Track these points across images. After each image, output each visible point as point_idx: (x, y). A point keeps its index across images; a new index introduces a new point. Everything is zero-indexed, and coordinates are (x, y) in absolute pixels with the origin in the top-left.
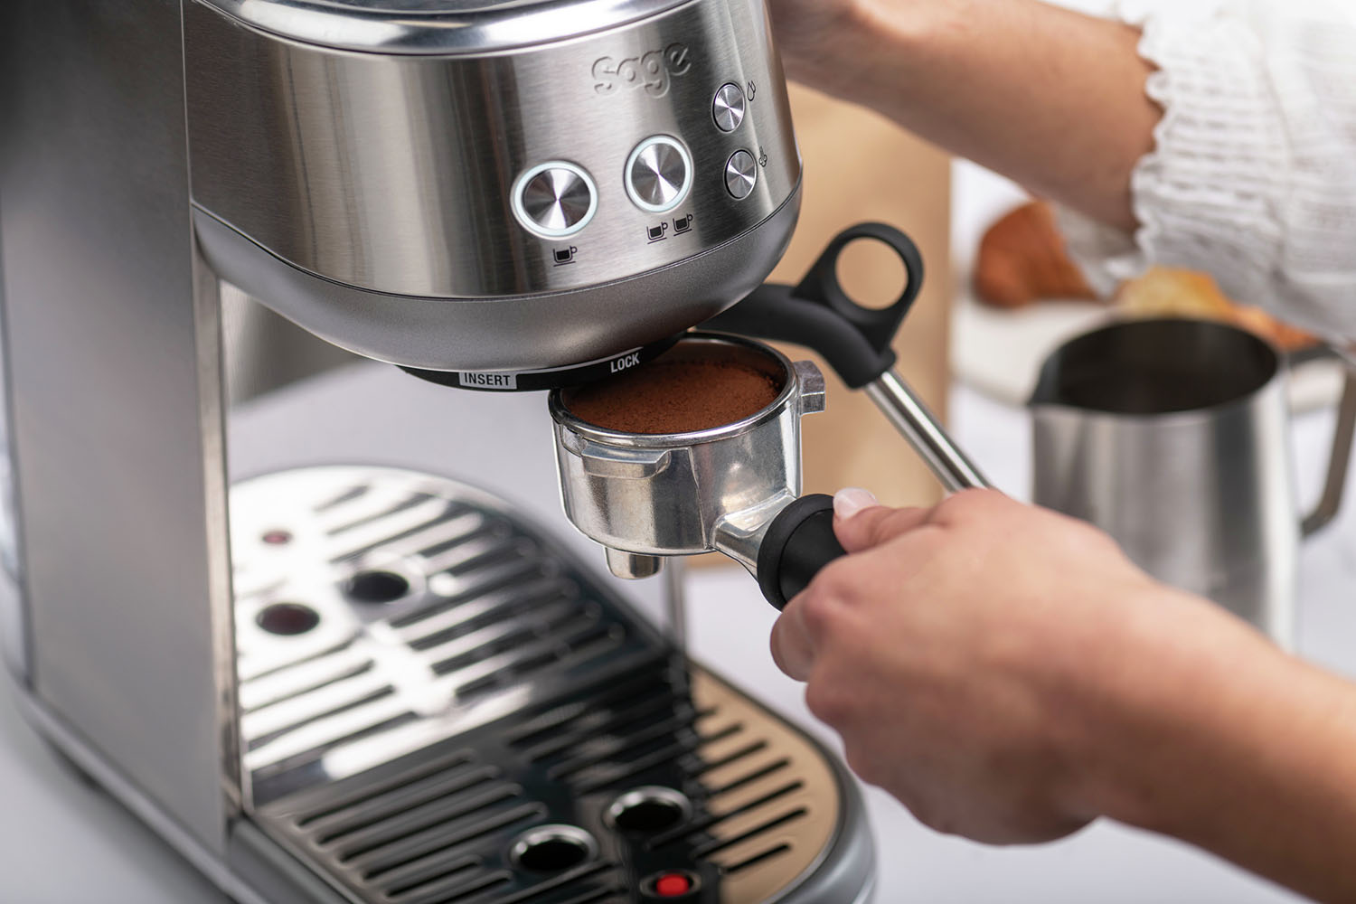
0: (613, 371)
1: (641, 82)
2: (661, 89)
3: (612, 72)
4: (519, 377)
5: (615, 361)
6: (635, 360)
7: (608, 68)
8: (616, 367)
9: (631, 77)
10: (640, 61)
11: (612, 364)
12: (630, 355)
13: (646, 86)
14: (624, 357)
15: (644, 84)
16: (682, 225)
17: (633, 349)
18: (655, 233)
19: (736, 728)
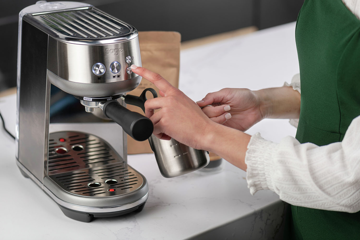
2: (117, 54)
5: (108, 99)
6: (111, 99)
7: (108, 50)
9: (112, 52)
10: (114, 50)
12: (110, 98)
13: (115, 54)
14: (109, 98)
16: (118, 76)
17: (111, 97)
18: (114, 77)
19: (130, 173)
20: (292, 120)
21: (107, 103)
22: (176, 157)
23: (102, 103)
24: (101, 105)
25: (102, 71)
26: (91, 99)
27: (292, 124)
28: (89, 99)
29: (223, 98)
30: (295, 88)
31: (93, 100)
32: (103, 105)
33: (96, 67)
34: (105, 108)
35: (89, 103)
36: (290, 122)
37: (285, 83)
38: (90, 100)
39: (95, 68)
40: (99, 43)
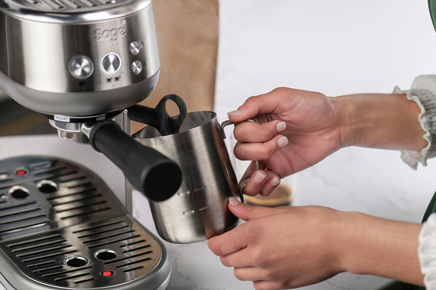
0: (97, 120)
1: (110, 37)
2: (115, 40)
3: (101, 33)
4: (70, 119)
5: (98, 117)
6: (104, 118)
7: (100, 32)
8: (98, 119)
9: (107, 35)
10: (110, 31)
11: (97, 118)
12: (103, 116)
13: (111, 39)
14: (101, 116)
15: (111, 38)
16: (117, 79)
17: (103, 115)
18: (109, 80)
19: (138, 236)
20: (406, 152)
21: (98, 126)
22: (186, 214)
23: (88, 125)
24: (86, 128)
25: (87, 70)
26: (67, 119)
27: (405, 161)
28: (65, 119)
29: (277, 107)
30: (410, 97)
31: (72, 121)
32: (89, 129)
33: (76, 63)
34: (93, 134)
35: (65, 125)
36: (402, 156)
37: (396, 88)
38: (66, 121)
39: (73, 63)
40: (81, 19)
